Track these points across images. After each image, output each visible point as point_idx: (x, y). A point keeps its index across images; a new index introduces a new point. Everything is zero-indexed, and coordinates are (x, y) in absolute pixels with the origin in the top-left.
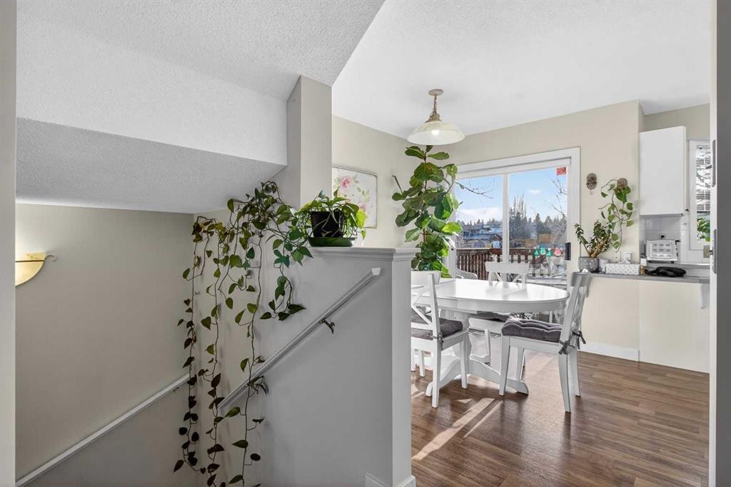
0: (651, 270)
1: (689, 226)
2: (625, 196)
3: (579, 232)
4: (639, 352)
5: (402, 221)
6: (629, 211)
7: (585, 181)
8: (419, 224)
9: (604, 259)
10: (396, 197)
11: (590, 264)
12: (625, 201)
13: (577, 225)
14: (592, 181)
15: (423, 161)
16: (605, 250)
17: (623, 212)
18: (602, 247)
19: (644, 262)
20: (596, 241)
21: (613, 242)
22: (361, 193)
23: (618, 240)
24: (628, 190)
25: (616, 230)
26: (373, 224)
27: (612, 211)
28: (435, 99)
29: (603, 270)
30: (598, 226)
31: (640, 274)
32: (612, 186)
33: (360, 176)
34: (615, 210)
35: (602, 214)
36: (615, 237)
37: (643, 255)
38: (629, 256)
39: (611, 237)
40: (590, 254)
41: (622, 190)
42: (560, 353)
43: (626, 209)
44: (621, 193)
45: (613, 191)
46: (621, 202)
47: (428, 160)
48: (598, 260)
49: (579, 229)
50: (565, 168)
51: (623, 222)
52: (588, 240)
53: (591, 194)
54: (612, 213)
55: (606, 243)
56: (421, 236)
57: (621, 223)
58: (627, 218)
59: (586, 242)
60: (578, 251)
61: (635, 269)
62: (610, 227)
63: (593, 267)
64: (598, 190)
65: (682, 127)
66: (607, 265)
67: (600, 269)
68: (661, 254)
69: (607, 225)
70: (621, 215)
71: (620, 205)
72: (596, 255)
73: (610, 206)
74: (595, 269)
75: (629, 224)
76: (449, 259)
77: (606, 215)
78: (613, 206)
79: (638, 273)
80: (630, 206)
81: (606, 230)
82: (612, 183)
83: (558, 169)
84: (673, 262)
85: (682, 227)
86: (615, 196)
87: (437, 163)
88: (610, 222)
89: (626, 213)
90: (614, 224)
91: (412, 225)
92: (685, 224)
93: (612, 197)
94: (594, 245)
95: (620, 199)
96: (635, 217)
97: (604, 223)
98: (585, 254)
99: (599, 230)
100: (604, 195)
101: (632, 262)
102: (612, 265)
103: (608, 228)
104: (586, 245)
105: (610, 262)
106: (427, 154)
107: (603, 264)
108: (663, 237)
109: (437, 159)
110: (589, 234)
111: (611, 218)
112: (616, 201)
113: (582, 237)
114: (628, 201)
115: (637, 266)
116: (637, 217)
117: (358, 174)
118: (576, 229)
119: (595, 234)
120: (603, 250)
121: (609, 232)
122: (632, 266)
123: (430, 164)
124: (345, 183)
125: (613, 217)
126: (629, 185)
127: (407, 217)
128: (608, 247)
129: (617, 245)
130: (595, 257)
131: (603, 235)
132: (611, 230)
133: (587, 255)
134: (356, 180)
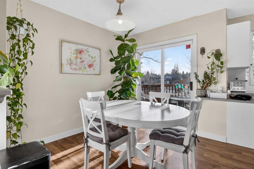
0: (233, 96)
1: (250, 74)
2: (220, 58)
3: (197, 76)
4: (226, 138)
5: (113, 71)
6: (221, 66)
7: (199, 51)
8: (120, 73)
9: (209, 90)
10: (111, 60)
11: (202, 93)
12: (219, 60)
13: (195, 73)
14: (203, 51)
15: (123, 43)
16: (210, 86)
17: (218, 66)
18: (208, 84)
19: (229, 92)
20: (205, 81)
21: (214, 82)
22: (91, 57)
23: (216, 81)
24: (221, 55)
25: (214, 76)
26: (98, 73)
27: (213, 66)
28: (120, 4)
29: (209, 96)
30: (206, 74)
31: (227, 98)
32: (213, 53)
33: (90, 49)
34: (214, 65)
35: (208, 67)
36: (214, 79)
37: (229, 88)
38: (221, 88)
39: (212, 79)
40: (202, 88)
41: (218, 55)
42: (184, 153)
43: (220, 64)
44: (217, 56)
45: (213, 55)
46: (218, 61)
47: (126, 42)
48: (206, 91)
49: (196, 75)
50: (190, 45)
51: (219, 71)
52: (201, 81)
53: (202, 57)
54: (213, 67)
55: (210, 82)
56: (123, 79)
57: (218, 72)
58: (220, 69)
59: (200, 82)
60: (196, 86)
61: (225, 96)
62: (212, 73)
63: (203, 94)
64: (206, 55)
65: (249, 21)
66: (211, 93)
67: (207, 96)
68: (238, 87)
69: (211, 73)
70: (217, 68)
71: (217, 63)
72: (205, 88)
73: (212, 63)
74: (204, 95)
75: (222, 72)
76: (137, 89)
77: (210, 68)
78: (213, 63)
79: (226, 98)
80: (222, 63)
81: (210, 75)
82: (213, 51)
83: (186, 45)
84: (244, 92)
85: (246, 74)
86: (214, 58)
87: (130, 44)
88: (212, 71)
89: (220, 67)
90: (214, 72)
91: (117, 74)
92: (248, 72)
93: (213, 59)
94: (204, 83)
95: (217, 60)
96: (224, 69)
97: (209, 72)
98: (199, 87)
99: (206, 76)
100: (209, 58)
101: (223, 92)
102: (213, 93)
103: (211, 74)
104: (200, 83)
105: (212, 92)
106: (125, 39)
107: (208, 93)
108: (237, 79)
109: (130, 42)
110: (201, 78)
111: (212, 69)
112: (215, 61)
113: (198, 79)
114: (221, 60)
115: (226, 94)
116: (226, 69)
117: (89, 48)
118: (195, 75)
119: (204, 77)
120: (208, 86)
121: (212, 76)
122: (223, 94)
123: (126, 44)
124: (80, 52)
125: (213, 69)
126: (221, 52)
127: (116, 69)
128: (211, 84)
129: (216, 83)
130: (205, 89)
131: (208, 78)
132: (213, 75)
133: (201, 88)
134: (88, 51)
